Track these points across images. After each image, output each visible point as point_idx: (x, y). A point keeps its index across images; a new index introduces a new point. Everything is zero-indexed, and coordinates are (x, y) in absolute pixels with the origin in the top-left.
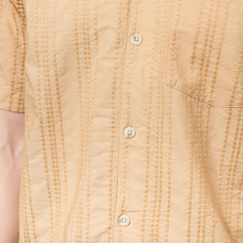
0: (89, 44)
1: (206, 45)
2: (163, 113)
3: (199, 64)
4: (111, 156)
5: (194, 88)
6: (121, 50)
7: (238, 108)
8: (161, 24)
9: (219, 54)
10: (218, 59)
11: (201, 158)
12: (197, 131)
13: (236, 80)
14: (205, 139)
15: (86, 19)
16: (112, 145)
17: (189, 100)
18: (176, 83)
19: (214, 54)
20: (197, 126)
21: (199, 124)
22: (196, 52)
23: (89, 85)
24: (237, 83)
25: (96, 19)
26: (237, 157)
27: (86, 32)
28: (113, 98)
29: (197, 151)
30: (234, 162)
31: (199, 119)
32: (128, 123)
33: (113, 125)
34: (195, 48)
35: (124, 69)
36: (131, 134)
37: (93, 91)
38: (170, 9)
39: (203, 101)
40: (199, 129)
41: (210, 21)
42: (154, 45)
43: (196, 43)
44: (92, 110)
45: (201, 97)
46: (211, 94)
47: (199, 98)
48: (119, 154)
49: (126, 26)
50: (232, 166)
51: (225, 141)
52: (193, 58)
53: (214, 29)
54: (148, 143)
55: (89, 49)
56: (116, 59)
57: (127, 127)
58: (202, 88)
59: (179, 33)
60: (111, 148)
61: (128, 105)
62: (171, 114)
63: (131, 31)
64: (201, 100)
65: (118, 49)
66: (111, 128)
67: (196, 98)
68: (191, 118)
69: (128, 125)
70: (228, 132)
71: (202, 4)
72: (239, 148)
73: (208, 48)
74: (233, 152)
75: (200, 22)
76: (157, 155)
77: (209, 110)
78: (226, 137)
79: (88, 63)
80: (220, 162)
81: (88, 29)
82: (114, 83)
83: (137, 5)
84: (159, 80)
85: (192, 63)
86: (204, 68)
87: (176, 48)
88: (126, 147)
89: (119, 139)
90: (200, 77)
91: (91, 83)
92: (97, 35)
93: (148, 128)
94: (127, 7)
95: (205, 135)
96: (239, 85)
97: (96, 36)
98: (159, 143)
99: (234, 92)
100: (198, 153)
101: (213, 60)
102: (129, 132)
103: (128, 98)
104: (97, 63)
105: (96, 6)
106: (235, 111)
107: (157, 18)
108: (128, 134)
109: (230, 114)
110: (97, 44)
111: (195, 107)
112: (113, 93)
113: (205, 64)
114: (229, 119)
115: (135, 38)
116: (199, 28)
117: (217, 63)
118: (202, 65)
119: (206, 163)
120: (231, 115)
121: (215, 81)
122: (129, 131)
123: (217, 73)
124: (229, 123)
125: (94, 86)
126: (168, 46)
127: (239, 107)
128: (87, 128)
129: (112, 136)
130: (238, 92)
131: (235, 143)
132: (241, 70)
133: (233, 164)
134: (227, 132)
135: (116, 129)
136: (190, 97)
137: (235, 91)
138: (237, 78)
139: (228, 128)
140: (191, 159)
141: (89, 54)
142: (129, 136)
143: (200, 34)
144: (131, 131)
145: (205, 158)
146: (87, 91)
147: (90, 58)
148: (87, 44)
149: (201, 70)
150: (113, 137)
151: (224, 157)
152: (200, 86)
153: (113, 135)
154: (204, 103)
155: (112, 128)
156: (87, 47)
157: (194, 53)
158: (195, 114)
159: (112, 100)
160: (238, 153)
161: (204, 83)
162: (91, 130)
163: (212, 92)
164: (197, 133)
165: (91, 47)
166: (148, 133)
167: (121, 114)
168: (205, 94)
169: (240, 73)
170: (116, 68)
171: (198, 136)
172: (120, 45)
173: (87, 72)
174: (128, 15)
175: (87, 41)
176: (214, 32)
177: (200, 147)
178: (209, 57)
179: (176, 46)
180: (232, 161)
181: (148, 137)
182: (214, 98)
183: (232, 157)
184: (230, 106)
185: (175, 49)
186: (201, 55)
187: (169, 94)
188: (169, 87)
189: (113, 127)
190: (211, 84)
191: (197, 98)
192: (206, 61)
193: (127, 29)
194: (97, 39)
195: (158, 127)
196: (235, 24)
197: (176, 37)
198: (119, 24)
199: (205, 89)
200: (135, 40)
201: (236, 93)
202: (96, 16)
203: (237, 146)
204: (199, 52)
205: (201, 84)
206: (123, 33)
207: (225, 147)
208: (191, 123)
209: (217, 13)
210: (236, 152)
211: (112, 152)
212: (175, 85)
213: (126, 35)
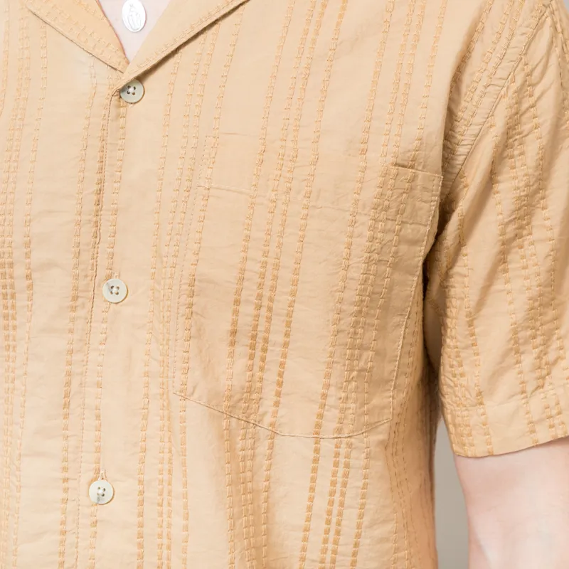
0: (13, 296)
1: (259, 307)
2: (170, 452)
3: (247, 346)
4: (62, 542)
5: (237, 397)
6: (81, 313)
7: (334, 438)
8: (165, 259)
9: (288, 324)
10: (287, 335)
11: (254, 547)
12: (245, 489)
13: (327, 381)
14: (264, 505)
15: (6, 245)
16: (64, 519)
17: (225, 423)
18: (194, 388)
19: (278, 325)
20: (245, 479)
21: (249, 474)
22: (239, 322)
23: (11, 386)
24: (328, 386)
25: (28, 244)
26: (336, 542)
27: (7, 271)
28: (66, 416)
29: (243, 534)
30: (329, 552)
31: (249, 463)
32: (98, 471)
33: (66, 475)
34: (236, 312)
35: (88, 353)
36: (103, 495)
37: (22, 399)
38: (183, 227)
39: (257, 423)
40: (249, 485)
41: (267, 256)
42: (151, 302)
43: (237, 302)
44: (19, 441)
45: (252, 417)
46: (274, 408)
47: (247, 418)
48: (78, 538)
49: (91, 262)
50: (326, 561)
51: (310, 509)
52: (234, 333)
53: (275, 272)
54: (141, 515)
55: (13, 307)
56: (71, 331)
57: (95, 479)
58: (255, 396)
59: (200, 281)
60: (61, 524)
61: (97, 433)
62: (185, 456)
63: (102, 272)
64: (252, 421)
65: (74, 311)
66: (62, 481)
67: (241, 418)
68: (229, 463)
69: (98, 475)
70: (314, 490)
71: (251, 219)
72: (339, 524)
73: (264, 311)
74: (327, 532)
75: (246, 259)
76: (159, 541)
77: (272, 443)
78: (311, 499)
79: (11, 338)
80: (298, 554)
81: (11, 265)
82: (68, 384)
83: (115, 216)
84: (160, 380)
85: (233, 344)
86: (258, 353)
87: (197, 314)
88: (95, 524)
89: (79, 505)
90: (249, 373)
91: (16, 382)
92: (31, 279)
93: (141, 482)
94: (94, 219)
95: (263, 497)
96: (332, 390)
97: (29, 282)
98: (165, 516)
99: (323, 406)
100: (246, 538)
101: (277, 337)
102: (101, 492)
103: (98, 417)
104: (29, 338)
105: (29, 217)
106: (327, 446)
107: (156, 246)
108: (98, 494)
109: (317, 451)
110: (30, 299)
111: (240, 438)
112: (66, 405)
113: (260, 346)
114: (316, 461)
115: (112, 287)
116: (243, 271)
117: (286, 345)
118: (253, 347)
119: (265, 557)
120: (318, 453)
121: (282, 382)
122: (99, 488)
123: (286, 366)
124: (314, 470)
125: (23, 388)
126: (178, 308)
127: (335, 436)
128: (8, 480)
129: (63, 499)
130: (331, 407)
131: (329, 513)
132: (335, 360)
133: (329, 556)
134: (312, 489)
135: (71, 484)
136: (226, 418)
137: (325, 405)
138: (328, 376)
139: (313, 480)
140: (230, 553)
141: (14, 318)
142: (99, 499)
143: (246, 284)
144: (105, 490)
145: (265, 546)
146: (8, 397)
147: (15, 328)
148: (9, 297)
149: (252, 357)
150: (65, 501)
151: (307, 541)
152: (250, 392)
153: (65, 496)
154: (259, 428)
155: (64, 482)
156: (9, 305)
157: (235, 323)
158: (241, 453)
159: (64, 421)
160: (338, 533)
161: (258, 385)
162: (17, 484)
163: (277, 404)
164: (243, 494)
165: (18, 304)
166: (141, 493)
167: (82, 451)
168: (261, 410)
169: (335, 365)
170: (71, 352)
171: (246, 500)
172: (80, 301)
173: (9, 356)
174: (96, 237)
175: (9, 291)
176: (276, 278)
177: (251, 523)
178: (268, 331)
179: (194, 308)
180: (324, 551)
181: (141, 503)
182: (282, 417)
183: (326, 541)
184: (316, 436)
185: (194, 314)
186: (251, 329)
187: (181, 414)
188: (180, 398)
189: (66, 480)
190: (275, 387)
191: (244, 419)
192: (261, 341)
193: (94, 267)
194: (30, 287)
195: (161, 482)
196: (320, 263)
197: (196, 288)
198: (78, 258)
199: (260, 399)
200: (112, 293)
201: (326, 407)
202: (29, 238)
203: (334, 520)
204: (245, 321)
205: (253, 389)
206: (86, 276)
207: (309, 521)
208: (229, 474)
209: (281, 239)
210: (332, 533)
211: (64, 533)
212: (193, 394)
213: (91, 280)
